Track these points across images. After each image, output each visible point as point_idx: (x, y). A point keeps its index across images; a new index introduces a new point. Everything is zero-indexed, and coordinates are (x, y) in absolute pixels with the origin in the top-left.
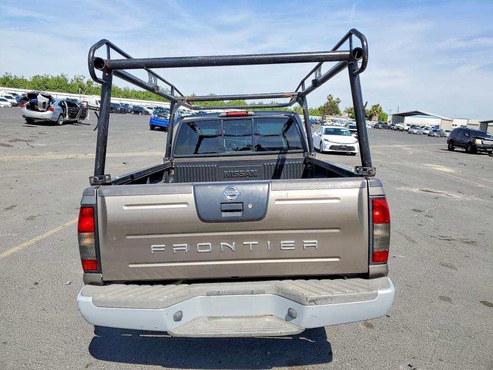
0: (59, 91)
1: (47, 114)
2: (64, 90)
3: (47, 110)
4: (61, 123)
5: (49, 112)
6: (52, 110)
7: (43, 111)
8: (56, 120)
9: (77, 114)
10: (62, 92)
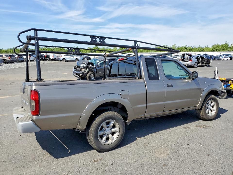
0: (222, 51)
1: (189, 63)
2: (225, 50)
3: (189, 61)
4: (196, 66)
5: (190, 62)
6: (191, 61)
7: (187, 61)
8: (193, 65)
9: (204, 62)
10: (224, 51)
